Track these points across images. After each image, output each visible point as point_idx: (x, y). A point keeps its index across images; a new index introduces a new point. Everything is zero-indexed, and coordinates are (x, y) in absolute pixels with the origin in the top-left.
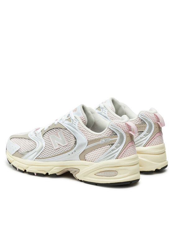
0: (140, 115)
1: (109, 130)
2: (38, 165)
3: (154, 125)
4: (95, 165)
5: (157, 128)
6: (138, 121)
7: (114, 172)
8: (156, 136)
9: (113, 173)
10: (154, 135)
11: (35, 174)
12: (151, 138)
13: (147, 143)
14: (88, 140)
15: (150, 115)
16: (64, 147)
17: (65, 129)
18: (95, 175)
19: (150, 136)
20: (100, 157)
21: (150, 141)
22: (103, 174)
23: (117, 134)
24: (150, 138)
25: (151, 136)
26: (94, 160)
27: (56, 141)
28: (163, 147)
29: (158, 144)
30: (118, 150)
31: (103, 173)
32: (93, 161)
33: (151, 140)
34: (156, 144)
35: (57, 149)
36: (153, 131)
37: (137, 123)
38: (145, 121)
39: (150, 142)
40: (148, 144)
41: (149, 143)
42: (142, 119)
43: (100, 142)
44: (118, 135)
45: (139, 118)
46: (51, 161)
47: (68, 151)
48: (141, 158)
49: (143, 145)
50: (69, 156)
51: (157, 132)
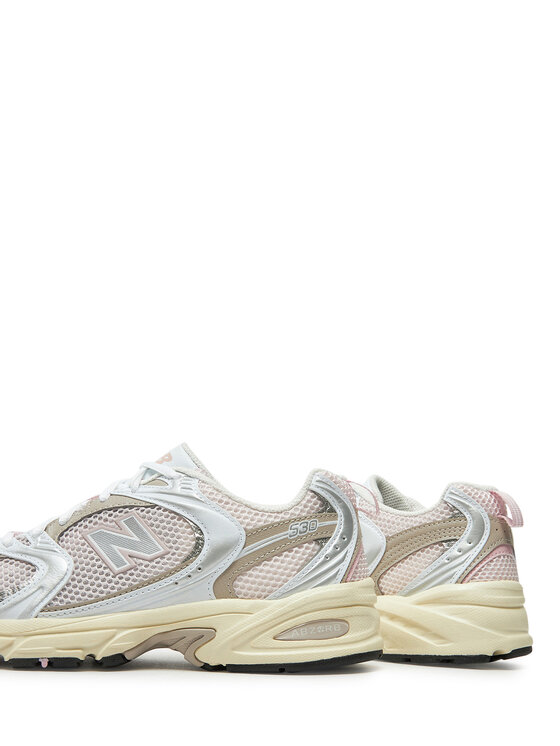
0: (447, 495)
1: (312, 497)
2: (53, 629)
3: (488, 521)
4: (274, 607)
5: (500, 532)
6: (442, 513)
7: (339, 624)
8: (494, 555)
9: (337, 627)
10: (490, 550)
11: (44, 664)
12: (481, 558)
13: (467, 572)
14: (245, 529)
15: (476, 494)
16: (151, 560)
17: (146, 507)
18: (274, 638)
19: (476, 553)
20: (291, 579)
21: (477, 566)
22: (303, 632)
23: (335, 507)
24: (477, 557)
25: (480, 554)
26: (270, 592)
27: (115, 547)
28: (519, 591)
29: (501, 578)
30: (344, 557)
31: (305, 628)
32: (264, 594)
33: (480, 562)
34: (494, 578)
35: (124, 573)
36: (485, 537)
37: (438, 517)
38: (462, 511)
39: (477, 569)
40: (471, 575)
41: (474, 572)
42: (454, 505)
43: (290, 532)
44: (339, 511)
45: (446, 503)
46: (105, 612)
47: (170, 573)
48: (449, 617)
49: (456, 577)
50: (177, 587)
51: (500, 543)
